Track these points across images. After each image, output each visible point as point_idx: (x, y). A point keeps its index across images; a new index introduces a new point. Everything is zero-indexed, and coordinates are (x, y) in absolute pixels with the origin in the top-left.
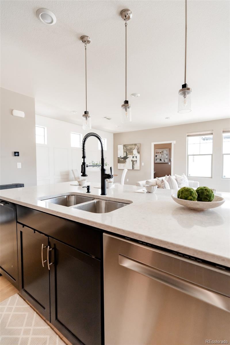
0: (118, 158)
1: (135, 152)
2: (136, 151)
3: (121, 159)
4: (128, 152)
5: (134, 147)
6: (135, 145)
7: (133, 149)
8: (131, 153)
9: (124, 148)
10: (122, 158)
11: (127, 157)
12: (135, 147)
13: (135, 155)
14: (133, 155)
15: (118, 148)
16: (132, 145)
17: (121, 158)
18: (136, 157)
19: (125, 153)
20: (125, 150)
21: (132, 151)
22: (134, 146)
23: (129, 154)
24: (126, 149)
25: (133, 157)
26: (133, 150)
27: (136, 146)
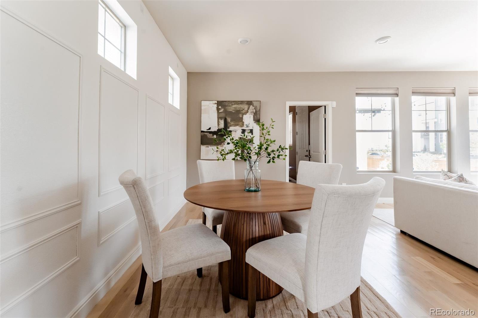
0: (202, 132)
1: (248, 119)
2: (252, 116)
3: (210, 136)
4: (229, 120)
5: (246, 109)
6: (250, 103)
7: (244, 111)
8: (239, 121)
9: (218, 109)
10: (214, 133)
11: (228, 130)
12: (248, 109)
13: (247, 127)
14: (243, 125)
15: (202, 108)
16: (242, 102)
17: (210, 132)
18: (251, 131)
19: (222, 123)
20: (223, 115)
21: (242, 118)
22: (246, 107)
23: (232, 123)
24: (225, 111)
25: (243, 131)
26: (243, 114)
27: (251, 106)
